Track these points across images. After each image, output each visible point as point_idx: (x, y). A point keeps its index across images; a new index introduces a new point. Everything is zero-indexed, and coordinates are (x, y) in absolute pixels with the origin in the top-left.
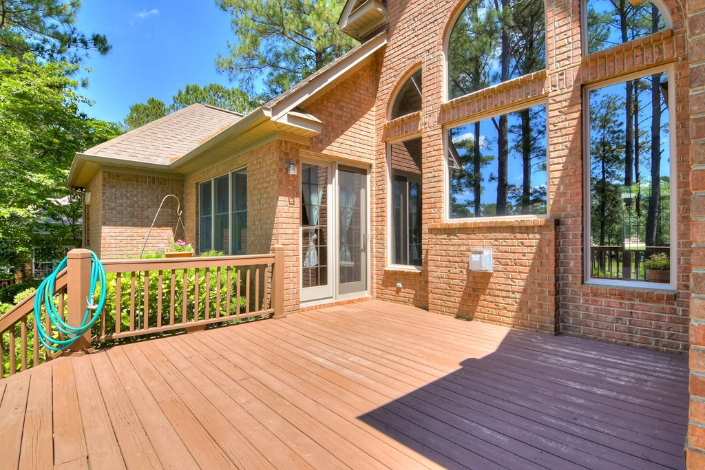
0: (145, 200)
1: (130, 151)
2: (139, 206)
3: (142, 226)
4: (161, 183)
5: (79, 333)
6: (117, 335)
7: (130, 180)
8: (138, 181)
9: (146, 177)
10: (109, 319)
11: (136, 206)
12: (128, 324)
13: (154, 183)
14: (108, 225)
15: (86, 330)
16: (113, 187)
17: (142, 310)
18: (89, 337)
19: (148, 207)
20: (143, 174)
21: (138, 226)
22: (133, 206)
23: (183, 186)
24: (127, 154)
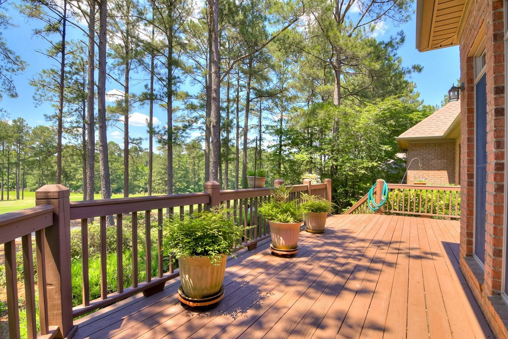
0: (430, 156)
1: (421, 131)
2: (427, 159)
3: (429, 170)
4: (440, 146)
5: (379, 207)
6: (392, 211)
7: (422, 146)
8: (426, 146)
9: (431, 143)
10: (390, 205)
11: (425, 159)
12: (396, 209)
13: (435, 146)
14: (410, 170)
15: (381, 206)
16: (413, 150)
17: (402, 204)
18: (383, 209)
19: (432, 160)
20: (429, 142)
21: (426, 170)
22: (423, 160)
23: (455, 145)
24: (420, 133)
